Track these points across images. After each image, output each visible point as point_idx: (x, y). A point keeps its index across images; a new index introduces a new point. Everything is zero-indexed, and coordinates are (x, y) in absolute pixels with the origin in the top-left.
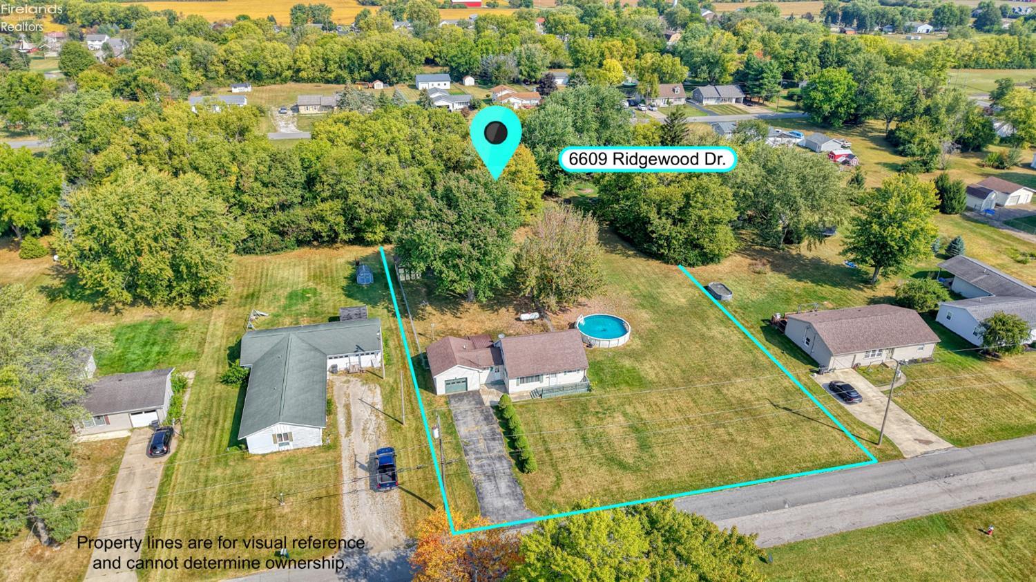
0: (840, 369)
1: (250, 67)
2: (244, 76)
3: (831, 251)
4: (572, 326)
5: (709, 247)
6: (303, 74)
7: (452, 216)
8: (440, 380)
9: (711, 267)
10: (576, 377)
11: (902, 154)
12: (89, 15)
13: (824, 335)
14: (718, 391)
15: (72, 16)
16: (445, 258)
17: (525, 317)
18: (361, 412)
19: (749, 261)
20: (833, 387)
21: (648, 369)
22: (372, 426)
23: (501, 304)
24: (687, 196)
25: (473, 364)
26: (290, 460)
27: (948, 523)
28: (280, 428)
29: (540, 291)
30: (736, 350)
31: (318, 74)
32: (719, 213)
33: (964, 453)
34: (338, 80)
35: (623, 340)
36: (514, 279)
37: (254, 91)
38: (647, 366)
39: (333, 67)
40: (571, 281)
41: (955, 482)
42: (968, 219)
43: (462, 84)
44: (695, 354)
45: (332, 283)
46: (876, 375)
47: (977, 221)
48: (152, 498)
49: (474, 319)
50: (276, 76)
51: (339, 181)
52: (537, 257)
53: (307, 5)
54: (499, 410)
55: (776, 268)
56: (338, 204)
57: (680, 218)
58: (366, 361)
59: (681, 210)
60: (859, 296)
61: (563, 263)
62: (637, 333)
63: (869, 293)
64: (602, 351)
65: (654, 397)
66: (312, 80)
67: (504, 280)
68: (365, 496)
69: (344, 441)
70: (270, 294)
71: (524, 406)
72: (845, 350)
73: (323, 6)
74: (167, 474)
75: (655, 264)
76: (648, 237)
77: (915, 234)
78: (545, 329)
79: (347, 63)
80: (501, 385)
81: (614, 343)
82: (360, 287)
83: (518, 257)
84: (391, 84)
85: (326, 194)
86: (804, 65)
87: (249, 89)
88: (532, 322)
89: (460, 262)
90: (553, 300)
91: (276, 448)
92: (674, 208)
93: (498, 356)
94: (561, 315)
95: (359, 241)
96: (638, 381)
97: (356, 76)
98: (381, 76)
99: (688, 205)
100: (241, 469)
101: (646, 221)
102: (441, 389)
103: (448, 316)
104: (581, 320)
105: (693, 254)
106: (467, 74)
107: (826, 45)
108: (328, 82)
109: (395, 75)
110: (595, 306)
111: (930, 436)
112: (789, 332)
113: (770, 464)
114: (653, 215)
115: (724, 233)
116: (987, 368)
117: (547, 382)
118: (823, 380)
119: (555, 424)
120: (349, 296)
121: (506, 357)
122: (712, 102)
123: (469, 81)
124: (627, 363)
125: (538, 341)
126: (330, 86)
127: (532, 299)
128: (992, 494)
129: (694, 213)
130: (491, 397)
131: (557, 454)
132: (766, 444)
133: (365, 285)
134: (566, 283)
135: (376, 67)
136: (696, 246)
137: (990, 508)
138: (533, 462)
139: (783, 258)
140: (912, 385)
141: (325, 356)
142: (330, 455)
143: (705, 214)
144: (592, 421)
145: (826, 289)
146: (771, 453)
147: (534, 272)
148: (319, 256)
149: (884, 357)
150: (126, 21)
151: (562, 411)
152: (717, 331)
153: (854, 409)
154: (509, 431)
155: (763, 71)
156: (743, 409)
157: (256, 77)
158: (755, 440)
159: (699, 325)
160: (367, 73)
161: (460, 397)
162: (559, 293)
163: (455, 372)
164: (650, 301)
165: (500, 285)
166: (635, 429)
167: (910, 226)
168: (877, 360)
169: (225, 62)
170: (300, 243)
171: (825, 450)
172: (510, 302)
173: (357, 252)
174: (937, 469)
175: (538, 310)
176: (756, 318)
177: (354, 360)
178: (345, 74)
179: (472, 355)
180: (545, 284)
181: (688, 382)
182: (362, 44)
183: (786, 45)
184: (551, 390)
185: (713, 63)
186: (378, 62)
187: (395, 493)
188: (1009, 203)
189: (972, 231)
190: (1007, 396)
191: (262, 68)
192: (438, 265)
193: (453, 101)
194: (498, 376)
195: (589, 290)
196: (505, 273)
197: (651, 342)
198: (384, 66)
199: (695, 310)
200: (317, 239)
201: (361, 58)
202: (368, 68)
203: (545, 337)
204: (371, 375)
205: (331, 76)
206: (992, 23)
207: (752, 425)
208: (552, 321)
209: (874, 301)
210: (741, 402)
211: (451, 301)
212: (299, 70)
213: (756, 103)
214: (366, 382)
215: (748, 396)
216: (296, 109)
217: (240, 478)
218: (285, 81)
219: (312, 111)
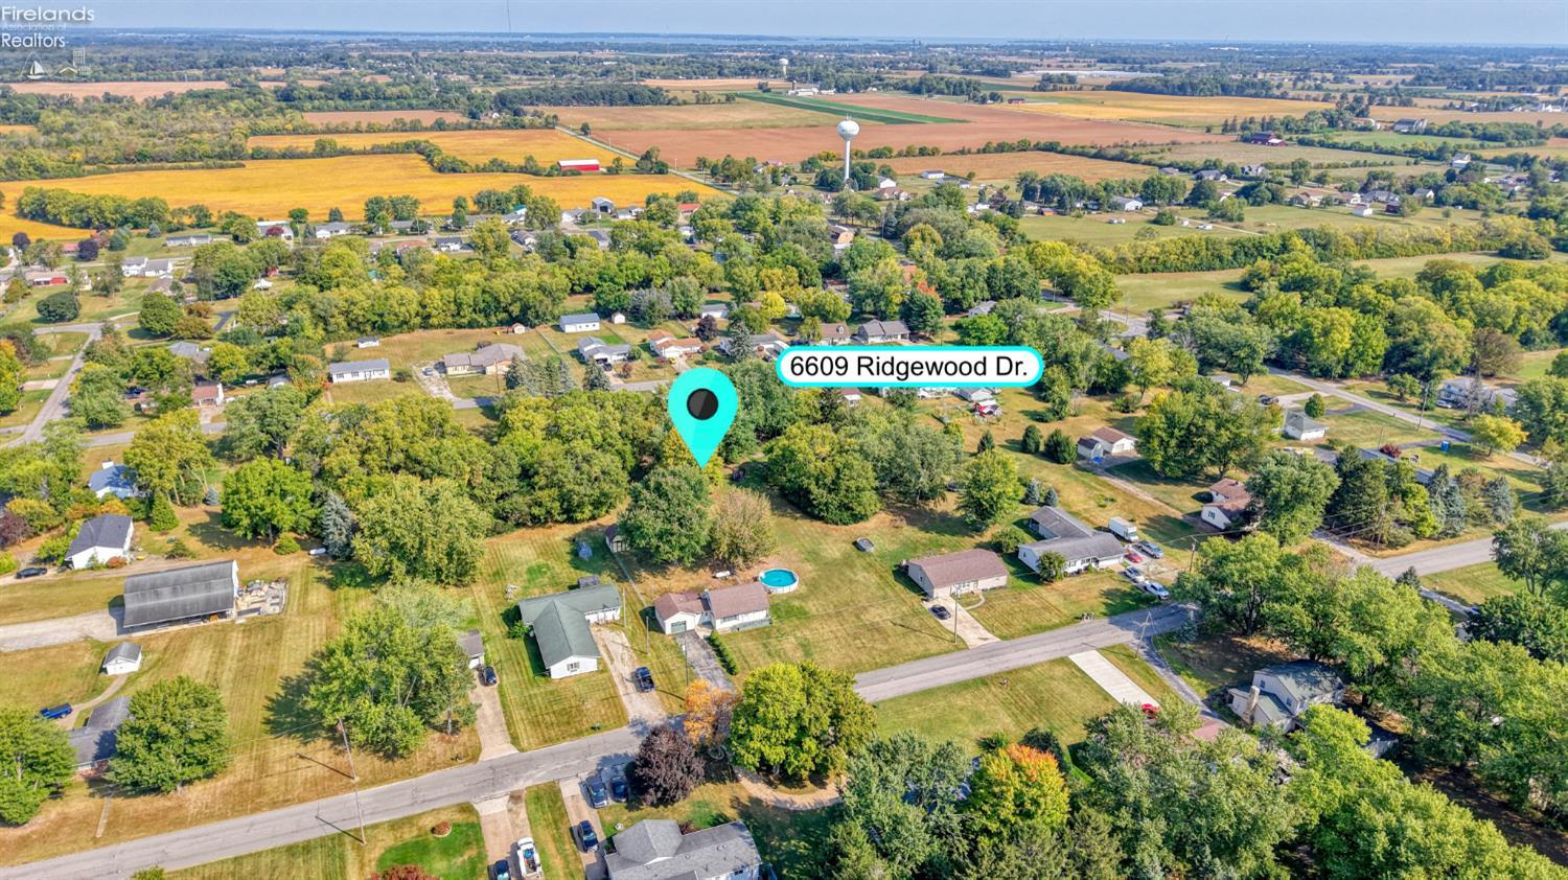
0: (942, 596)
1: (376, 318)
2: (369, 328)
3: (949, 504)
4: (756, 579)
5: (858, 509)
6: (434, 321)
7: (663, 504)
8: (668, 625)
9: (861, 524)
10: (761, 615)
11: (1044, 399)
12: (81, 211)
13: (929, 574)
14: (858, 617)
15: (54, 211)
16: (660, 537)
17: (720, 575)
18: (617, 650)
19: (891, 517)
20: (934, 610)
21: (812, 606)
22: (626, 658)
23: (700, 567)
24: (838, 470)
25: (689, 611)
26: (579, 679)
27: (983, 681)
28: (572, 660)
29: (730, 554)
30: (873, 589)
31: (450, 319)
32: (863, 483)
33: (1006, 643)
34: (471, 325)
35: (794, 587)
36: (710, 548)
37: (384, 344)
38: (810, 604)
39: (466, 311)
40: (753, 545)
41: (995, 660)
42: (1078, 468)
43: (611, 321)
44: (845, 593)
45: (558, 558)
46: (965, 600)
47: (1084, 470)
48: (499, 708)
49: (679, 580)
50: (404, 325)
51: (555, 473)
52: (727, 529)
53: (386, 197)
54: (710, 640)
55: (911, 522)
56: (555, 492)
57: (834, 488)
58: (610, 615)
59: (834, 483)
60: (969, 542)
61: (747, 532)
62: (803, 582)
63: (978, 539)
64: (779, 596)
65: (815, 624)
66: (443, 326)
67: (703, 548)
68: (635, 696)
69: (610, 667)
70: (511, 571)
71: (728, 637)
72: (944, 584)
73: (407, 198)
74: (502, 695)
75: (818, 524)
76: (810, 503)
77: (999, 496)
78: (735, 583)
79: (482, 305)
80: (709, 624)
81: (786, 590)
82: (582, 560)
83: (712, 530)
84: (533, 326)
85: (543, 482)
86: (971, 292)
87: (377, 344)
88: (725, 578)
89: (673, 539)
90: (740, 560)
91: (568, 674)
92: (828, 481)
93: (706, 605)
94: (747, 572)
95: (571, 520)
96: (802, 614)
97: (493, 319)
98: (522, 319)
99: (838, 477)
100: (549, 688)
101: (808, 492)
102: (668, 630)
103: (660, 578)
104: (762, 575)
105: (846, 515)
106: (615, 311)
107: (993, 269)
108: (460, 326)
109: (537, 317)
110: (772, 563)
111: (989, 635)
112: (911, 573)
113: (886, 658)
114: (813, 487)
115: (869, 497)
116: (1041, 590)
117: (743, 619)
118: (928, 605)
119: (750, 645)
120: (577, 568)
121: (713, 604)
122: (878, 340)
123: (619, 318)
124: (796, 603)
125: (730, 592)
126: (463, 331)
127: (724, 560)
128: (1012, 665)
129: (843, 484)
130: (704, 633)
131: (752, 663)
132: (885, 648)
133: (586, 558)
134: (750, 547)
135: (515, 309)
136: (848, 508)
137: (1009, 672)
138: (739, 668)
139: (919, 513)
140: (989, 605)
141: (582, 613)
142: (605, 675)
143: (852, 484)
144: (773, 641)
145: (946, 538)
146: (887, 652)
147: (726, 540)
148: (538, 534)
149: (971, 587)
150: (137, 219)
151: (754, 638)
152: (861, 576)
153: (948, 623)
154: (720, 653)
155: (925, 308)
156: (874, 628)
157: (381, 328)
158: (878, 645)
159: (848, 573)
160: (505, 315)
161: (682, 635)
162: (745, 555)
163: (679, 617)
164: (813, 556)
165: (701, 552)
166: (803, 646)
167: (997, 490)
168: (965, 590)
169: (346, 313)
170: (518, 525)
171: (922, 648)
172: (705, 564)
173: (569, 530)
174: (987, 653)
175: (728, 569)
176: (890, 565)
177: (601, 615)
178: (481, 318)
179: (688, 605)
180: (734, 549)
181: (839, 614)
182: (497, 284)
183: (951, 272)
184: (745, 625)
185: (878, 296)
186: (518, 304)
187: (653, 692)
188: (1116, 450)
189: (1077, 480)
190: (1047, 608)
191: (389, 319)
192: (654, 541)
193: (611, 353)
194: (706, 619)
195: (766, 552)
196: (703, 543)
197: (813, 587)
198: (525, 308)
199: (847, 562)
200: (536, 521)
201: (497, 300)
202: (505, 310)
203: (737, 588)
204: (615, 625)
205: (465, 321)
206: (1207, 197)
207: (877, 636)
208: (741, 576)
209: (980, 546)
210: (872, 624)
211: (660, 567)
212: (429, 316)
213: (923, 337)
214: (612, 629)
215: (877, 619)
216: (441, 367)
217: (552, 693)
218: (412, 329)
219: (462, 371)
